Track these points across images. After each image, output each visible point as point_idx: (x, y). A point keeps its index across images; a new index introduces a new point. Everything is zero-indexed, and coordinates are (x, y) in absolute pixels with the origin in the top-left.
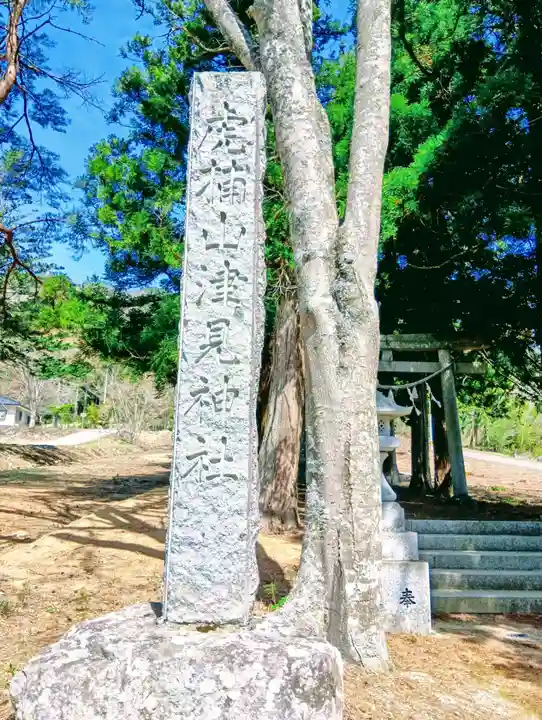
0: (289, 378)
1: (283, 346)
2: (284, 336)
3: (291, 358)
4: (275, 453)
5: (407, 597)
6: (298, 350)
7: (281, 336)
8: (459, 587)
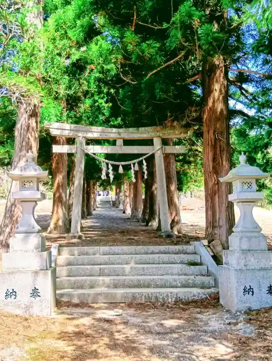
0: (21, 157)
1: (19, 135)
2: (20, 129)
3: (24, 144)
4: (11, 206)
5: (35, 293)
6: (29, 139)
7: (18, 129)
8: (108, 287)
